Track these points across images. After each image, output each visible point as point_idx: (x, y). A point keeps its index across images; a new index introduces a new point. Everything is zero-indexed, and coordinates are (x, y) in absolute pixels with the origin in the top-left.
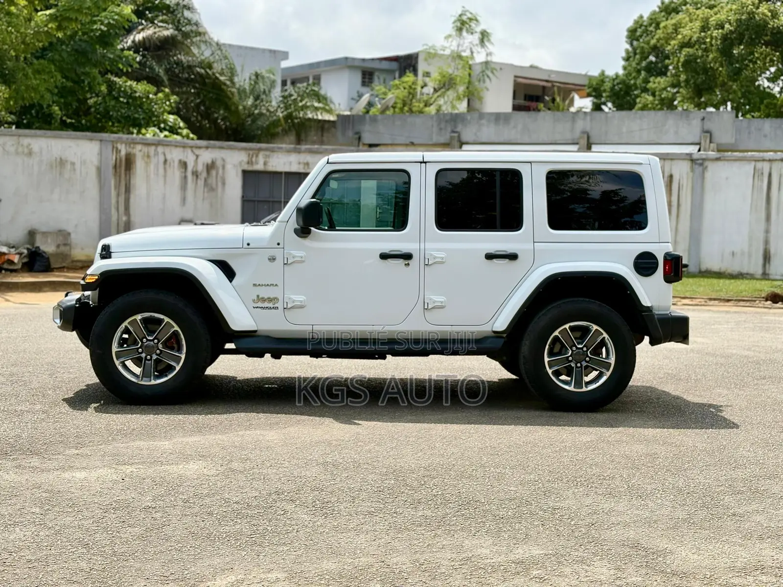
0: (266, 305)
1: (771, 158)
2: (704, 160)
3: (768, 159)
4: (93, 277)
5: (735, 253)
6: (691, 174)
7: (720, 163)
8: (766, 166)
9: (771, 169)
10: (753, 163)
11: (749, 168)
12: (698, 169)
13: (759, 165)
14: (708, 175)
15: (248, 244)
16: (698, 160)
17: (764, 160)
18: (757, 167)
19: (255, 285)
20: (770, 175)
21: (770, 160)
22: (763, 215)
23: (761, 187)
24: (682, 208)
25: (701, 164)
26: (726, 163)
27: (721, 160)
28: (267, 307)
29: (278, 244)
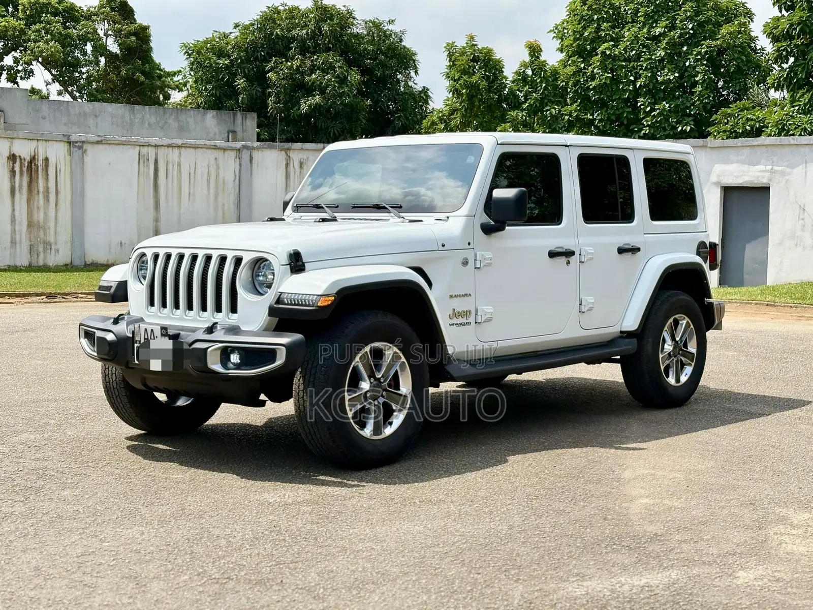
0: (461, 320)
1: (157, 144)
2: (83, 142)
3: (154, 144)
4: (330, 298)
5: (123, 243)
6: (68, 158)
7: (100, 147)
8: (152, 152)
9: (157, 154)
10: (137, 148)
11: (133, 152)
12: (77, 153)
13: (144, 150)
14: (88, 159)
15: (443, 246)
16: (76, 142)
17: (149, 145)
18: (142, 154)
19: (451, 296)
20: (156, 161)
21: (156, 146)
22: (151, 203)
23: (148, 173)
24: (61, 196)
25: (80, 148)
26: (107, 146)
27: (102, 144)
28: (461, 324)
29: (469, 244)
